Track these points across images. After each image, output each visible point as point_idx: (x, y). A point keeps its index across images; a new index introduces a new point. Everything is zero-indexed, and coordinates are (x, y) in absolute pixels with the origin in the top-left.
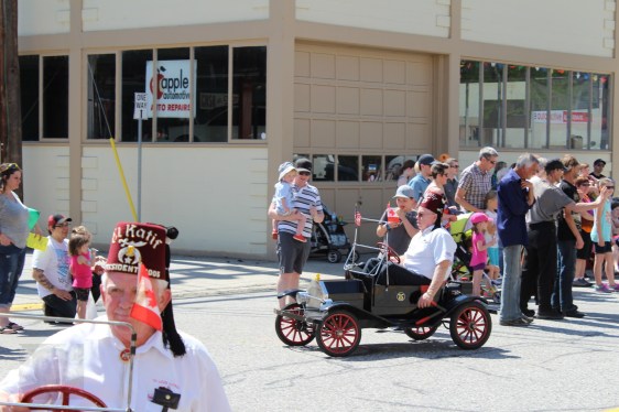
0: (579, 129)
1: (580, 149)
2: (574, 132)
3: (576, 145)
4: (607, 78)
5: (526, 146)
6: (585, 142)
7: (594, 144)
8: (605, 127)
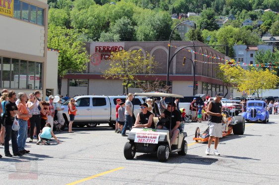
0: (31, 82)
1: (31, 89)
2: (29, 83)
3: (30, 88)
4: (42, 64)
5: (10, 87)
6: (33, 87)
7: (37, 87)
8: (40, 82)
